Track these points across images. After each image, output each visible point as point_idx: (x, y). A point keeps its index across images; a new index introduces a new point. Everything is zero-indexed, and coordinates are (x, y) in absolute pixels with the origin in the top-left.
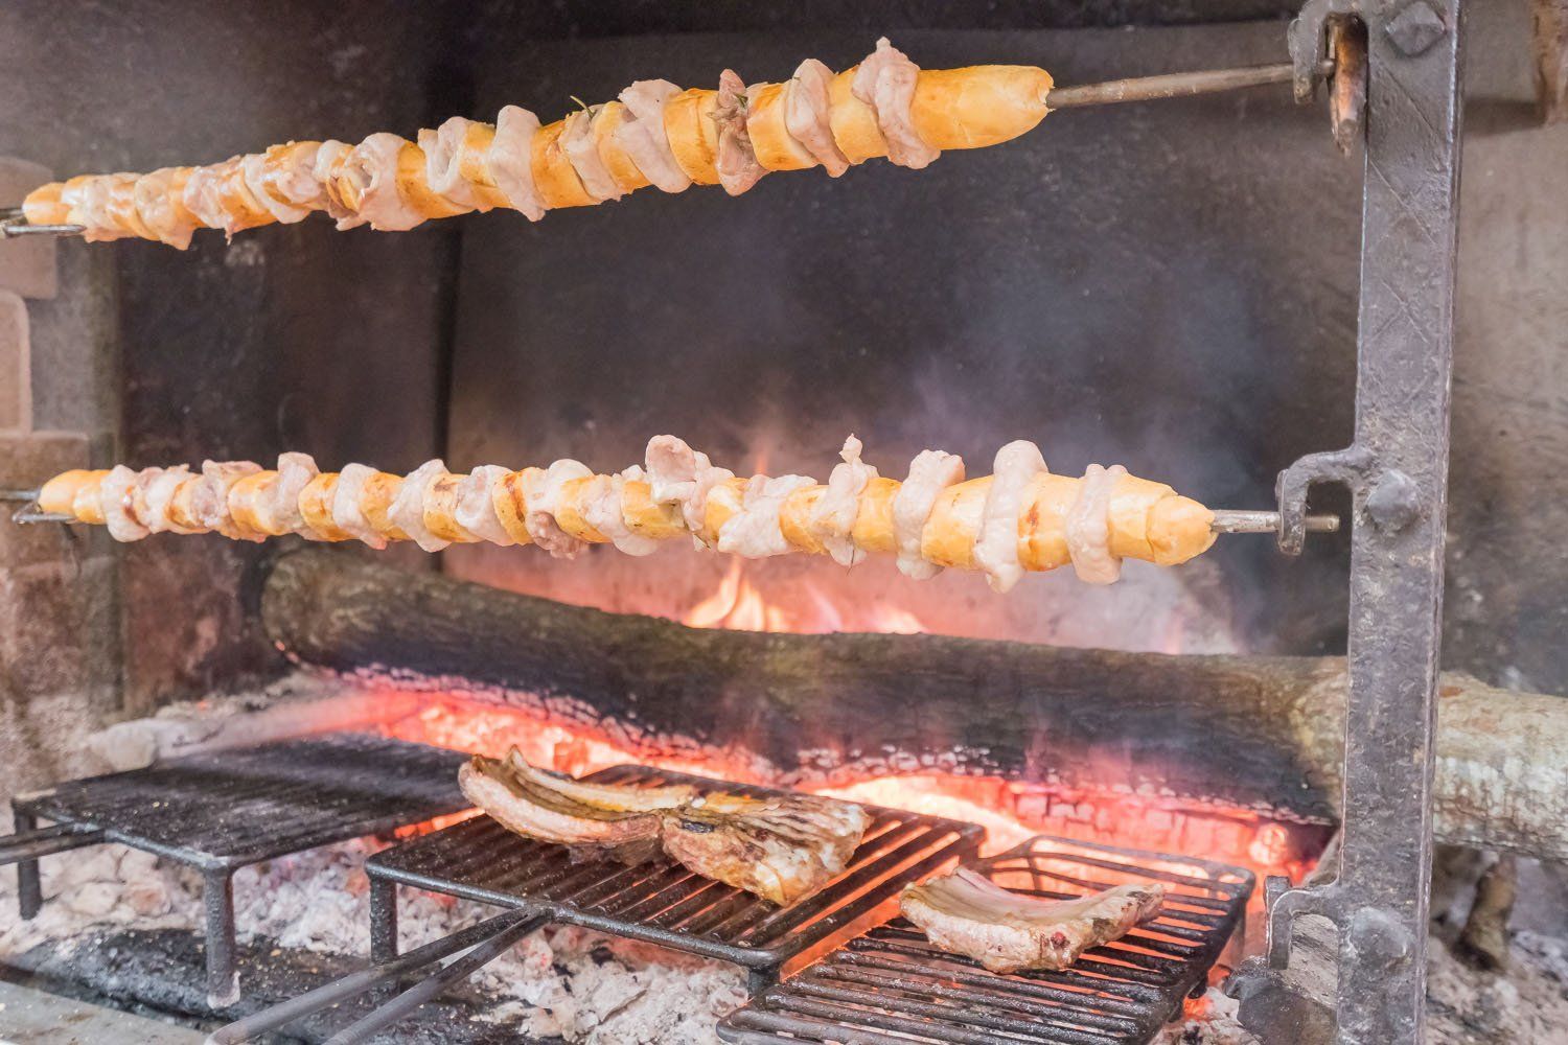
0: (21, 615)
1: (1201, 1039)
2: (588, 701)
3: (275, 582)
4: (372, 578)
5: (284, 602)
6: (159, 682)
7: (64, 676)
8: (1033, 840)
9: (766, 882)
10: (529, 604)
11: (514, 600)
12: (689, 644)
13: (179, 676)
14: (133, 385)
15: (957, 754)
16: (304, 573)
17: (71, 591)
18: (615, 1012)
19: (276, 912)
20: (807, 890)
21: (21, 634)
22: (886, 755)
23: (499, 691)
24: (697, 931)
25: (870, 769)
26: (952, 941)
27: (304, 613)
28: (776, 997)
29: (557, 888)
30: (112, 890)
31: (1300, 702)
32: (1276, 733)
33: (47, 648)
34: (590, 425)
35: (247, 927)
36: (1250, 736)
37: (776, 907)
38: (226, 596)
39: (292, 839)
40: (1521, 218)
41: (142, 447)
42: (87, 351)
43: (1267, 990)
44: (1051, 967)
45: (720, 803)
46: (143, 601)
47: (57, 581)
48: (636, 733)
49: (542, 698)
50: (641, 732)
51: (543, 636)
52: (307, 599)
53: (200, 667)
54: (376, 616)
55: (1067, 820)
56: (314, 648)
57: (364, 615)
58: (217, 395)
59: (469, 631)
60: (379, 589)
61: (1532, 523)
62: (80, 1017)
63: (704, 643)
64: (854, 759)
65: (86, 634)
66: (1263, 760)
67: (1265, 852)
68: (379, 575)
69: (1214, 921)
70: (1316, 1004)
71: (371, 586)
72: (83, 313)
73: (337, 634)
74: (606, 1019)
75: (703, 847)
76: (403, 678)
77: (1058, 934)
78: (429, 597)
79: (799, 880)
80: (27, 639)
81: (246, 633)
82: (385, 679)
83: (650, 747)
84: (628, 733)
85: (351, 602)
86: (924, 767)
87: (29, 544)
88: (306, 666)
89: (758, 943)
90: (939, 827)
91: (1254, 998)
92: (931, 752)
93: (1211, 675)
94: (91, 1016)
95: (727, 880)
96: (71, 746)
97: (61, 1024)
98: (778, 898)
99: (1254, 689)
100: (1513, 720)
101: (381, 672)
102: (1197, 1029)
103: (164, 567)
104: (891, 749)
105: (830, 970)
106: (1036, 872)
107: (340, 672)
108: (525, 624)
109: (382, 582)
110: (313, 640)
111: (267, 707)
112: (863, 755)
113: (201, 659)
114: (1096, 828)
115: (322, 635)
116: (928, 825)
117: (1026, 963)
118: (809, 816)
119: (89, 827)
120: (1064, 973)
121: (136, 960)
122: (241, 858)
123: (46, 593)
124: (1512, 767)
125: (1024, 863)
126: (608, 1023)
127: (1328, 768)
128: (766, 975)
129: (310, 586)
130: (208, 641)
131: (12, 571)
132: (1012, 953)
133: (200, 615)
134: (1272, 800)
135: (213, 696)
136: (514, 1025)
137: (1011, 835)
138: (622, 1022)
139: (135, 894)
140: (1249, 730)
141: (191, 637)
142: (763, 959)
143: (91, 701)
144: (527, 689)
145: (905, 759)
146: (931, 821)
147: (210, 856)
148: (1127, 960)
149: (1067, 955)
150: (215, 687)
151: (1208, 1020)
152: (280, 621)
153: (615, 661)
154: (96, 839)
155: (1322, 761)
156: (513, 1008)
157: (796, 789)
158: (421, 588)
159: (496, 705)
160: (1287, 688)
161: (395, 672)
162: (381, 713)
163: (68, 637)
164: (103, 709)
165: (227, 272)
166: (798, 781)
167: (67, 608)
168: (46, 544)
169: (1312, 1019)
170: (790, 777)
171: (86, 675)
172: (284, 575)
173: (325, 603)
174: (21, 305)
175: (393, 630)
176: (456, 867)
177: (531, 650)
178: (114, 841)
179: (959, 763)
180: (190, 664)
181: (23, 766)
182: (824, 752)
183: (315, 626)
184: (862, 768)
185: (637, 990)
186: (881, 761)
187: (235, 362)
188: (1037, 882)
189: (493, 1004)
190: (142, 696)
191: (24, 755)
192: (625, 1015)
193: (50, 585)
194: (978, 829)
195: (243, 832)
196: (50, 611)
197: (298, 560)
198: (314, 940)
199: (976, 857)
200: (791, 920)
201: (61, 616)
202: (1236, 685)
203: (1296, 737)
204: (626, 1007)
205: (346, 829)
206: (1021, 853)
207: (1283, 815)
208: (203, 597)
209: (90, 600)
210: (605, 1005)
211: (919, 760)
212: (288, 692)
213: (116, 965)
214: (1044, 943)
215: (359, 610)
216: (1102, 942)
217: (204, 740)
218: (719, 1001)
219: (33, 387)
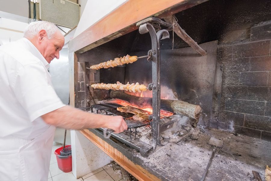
5: (111, 94)
7: (96, 98)
13: (104, 98)
17: (97, 92)
21: (94, 95)
36: (168, 106)
38: (107, 93)
39: (103, 109)
40: (202, 64)
46: (102, 93)
61: (202, 90)
66: (169, 108)
68: (118, 92)
72: (99, 74)
73: (114, 96)
81: (109, 96)
88: (113, 98)
93: (167, 101)
96: (97, 102)
99: (169, 102)
100: (186, 106)
101: (117, 99)
103: (103, 91)
107: (115, 99)
122: (99, 109)
123: (95, 92)
124: (185, 109)
129: (113, 92)
134: (170, 111)
135: (106, 100)
141: (105, 96)
147: (97, 109)
155: (173, 108)
163: (97, 95)
164: (99, 100)
165: (108, 71)
166: (140, 108)
171: (98, 98)
172: (111, 92)
173: (114, 94)
174: (94, 73)
175: (117, 96)
176: (110, 111)
180: (105, 98)
190: (101, 99)
191: (94, 103)
201: (96, 94)
203: (171, 106)
212: (111, 100)
217: (104, 103)
219: (95, 79)
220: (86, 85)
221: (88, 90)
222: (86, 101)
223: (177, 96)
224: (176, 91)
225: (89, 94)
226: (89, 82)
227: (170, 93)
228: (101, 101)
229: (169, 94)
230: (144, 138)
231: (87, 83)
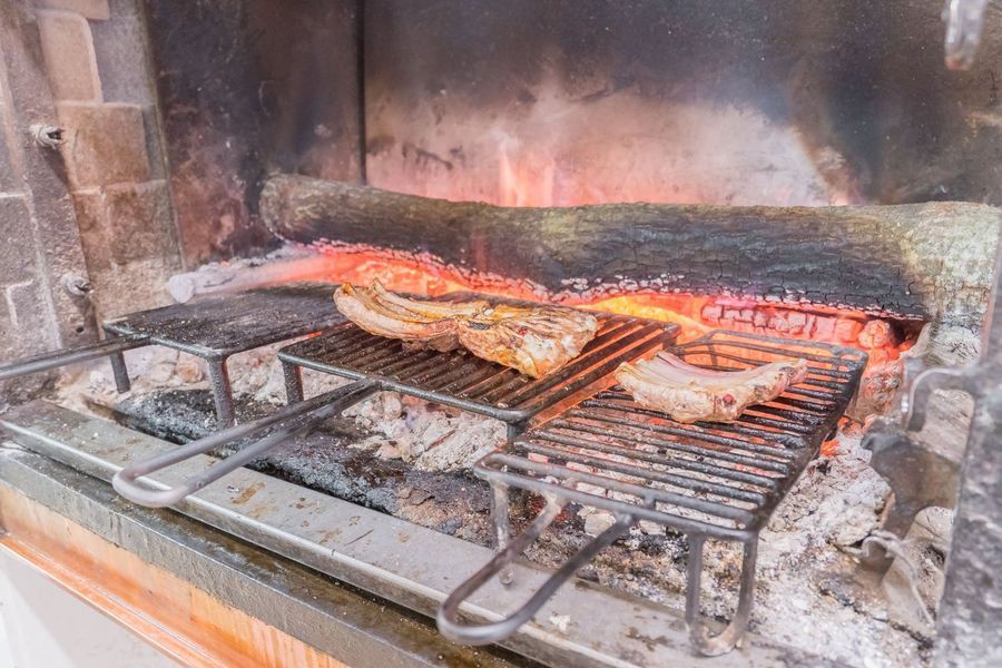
0: (113, 214)
1: (830, 469)
2: (438, 255)
3: (265, 193)
4: (317, 188)
5: (271, 204)
6: (201, 252)
7: (145, 249)
8: (712, 334)
9: (524, 362)
10: (405, 199)
11: (396, 197)
12: (496, 217)
13: (213, 248)
14: (162, 73)
15: (662, 279)
16: (280, 187)
17: (143, 200)
18: (435, 444)
19: (252, 380)
20: (552, 368)
21: (115, 225)
22: (618, 281)
23: (390, 251)
24: (473, 397)
25: (607, 291)
26: (650, 401)
27: (281, 209)
28: (521, 443)
29: (389, 368)
30: (169, 368)
31: (908, 234)
32: (889, 257)
33: (133, 232)
34: (443, 92)
35: (239, 388)
36: (869, 259)
37: (531, 379)
38: (238, 202)
39: (262, 337)
41: (173, 112)
42: (140, 56)
43: (897, 445)
44: (722, 420)
45: (503, 312)
46: (185, 205)
47: (134, 194)
48: (466, 273)
49: (413, 255)
50: (469, 272)
51: (411, 216)
52: (282, 201)
53: (224, 243)
54: (319, 210)
55: (735, 320)
56: (289, 230)
57: (313, 209)
58: (218, 81)
59: (370, 216)
60: (321, 194)
62: (135, 441)
63: (505, 216)
64: (598, 284)
65: (157, 225)
66: (879, 276)
67: (870, 339)
68: (322, 186)
69: (840, 386)
70: (939, 457)
71: (316, 192)
72: (134, 32)
73: (299, 221)
74: (430, 448)
75: (484, 340)
76: (338, 246)
77: (728, 395)
78: (348, 197)
79: (548, 360)
80: (119, 227)
81: (252, 223)
82: (329, 247)
83: (475, 281)
84: (462, 274)
85: (306, 202)
86: (642, 288)
87: (112, 172)
88: (287, 241)
89: (512, 406)
90: (649, 326)
91: (886, 450)
92: (646, 278)
93: (841, 219)
94: (140, 441)
95: (500, 361)
96: (156, 289)
97: (124, 445)
98: (533, 373)
99: (874, 227)
101: (327, 243)
102: (827, 462)
104: (621, 277)
105: (564, 422)
106: (714, 355)
107: (306, 244)
108: (402, 210)
109: (323, 190)
110: (288, 225)
111: (262, 264)
112: (603, 282)
113: (225, 238)
114: (754, 325)
115: (292, 222)
116: (641, 324)
117: (703, 416)
118: (559, 319)
119: (143, 336)
120: (732, 425)
121: (170, 408)
122: (229, 350)
123: (128, 201)
125: (705, 348)
126: (432, 450)
127: (927, 280)
128: (518, 427)
129: (283, 194)
130: (229, 228)
131: (103, 187)
132: (693, 409)
133: (222, 213)
134: (882, 303)
135: (235, 259)
136: (373, 451)
137: (699, 331)
138: (438, 450)
139: (181, 370)
140: (869, 255)
141: (218, 226)
142: (514, 416)
143: (165, 263)
144: (405, 249)
145: (629, 283)
146: (644, 322)
147: (210, 349)
148: (778, 415)
149: (734, 410)
150: (236, 254)
151: (835, 455)
152: (269, 215)
153: (452, 229)
154: (145, 343)
155: (922, 275)
156: (376, 439)
157: (562, 304)
158: (344, 192)
159: (389, 259)
160: (898, 225)
161: (333, 242)
162: (332, 267)
163: (145, 227)
164: (172, 268)
166: (562, 300)
167: (141, 209)
168: (122, 172)
169: (935, 468)
170: (558, 296)
171: (159, 248)
172: (270, 189)
173: (292, 203)
174: (85, 22)
175: (329, 217)
176: (331, 355)
177: (405, 225)
178: (156, 343)
179: (664, 285)
180: (219, 243)
181: (128, 300)
182: (578, 280)
183: (288, 217)
184: (602, 290)
185: (450, 429)
186: (615, 285)
187: (228, 60)
188: (714, 360)
189: (365, 437)
190: (192, 260)
192: (440, 446)
193: (129, 197)
194: (674, 327)
195: (233, 335)
196: (131, 212)
197: (277, 179)
198: (273, 396)
199: (673, 344)
200: (539, 389)
201: (139, 214)
202: (859, 224)
203: (904, 259)
204: (442, 441)
205: (295, 330)
206: (703, 342)
207: (888, 314)
208: (223, 202)
209: (156, 205)
210: (429, 439)
211: (638, 283)
212: (278, 257)
213: (160, 411)
214: (717, 401)
215: (310, 206)
216: (761, 402)
217: (223, 283)
218: (499, 438)
219: (102, 75)
220: (28, 135)
221: (53, 177)
222: (54, 281)
223: (844, 178)
224: (831, 143)
225: (72, 215)
226: (45, 102)
227: (775, 160)
228: (193, 269)
229: (770, 168)
230: (801, 604)
231: (34, 116)
